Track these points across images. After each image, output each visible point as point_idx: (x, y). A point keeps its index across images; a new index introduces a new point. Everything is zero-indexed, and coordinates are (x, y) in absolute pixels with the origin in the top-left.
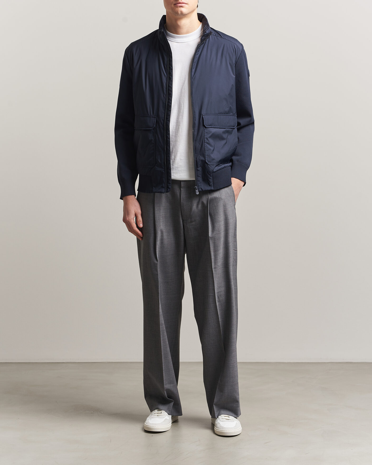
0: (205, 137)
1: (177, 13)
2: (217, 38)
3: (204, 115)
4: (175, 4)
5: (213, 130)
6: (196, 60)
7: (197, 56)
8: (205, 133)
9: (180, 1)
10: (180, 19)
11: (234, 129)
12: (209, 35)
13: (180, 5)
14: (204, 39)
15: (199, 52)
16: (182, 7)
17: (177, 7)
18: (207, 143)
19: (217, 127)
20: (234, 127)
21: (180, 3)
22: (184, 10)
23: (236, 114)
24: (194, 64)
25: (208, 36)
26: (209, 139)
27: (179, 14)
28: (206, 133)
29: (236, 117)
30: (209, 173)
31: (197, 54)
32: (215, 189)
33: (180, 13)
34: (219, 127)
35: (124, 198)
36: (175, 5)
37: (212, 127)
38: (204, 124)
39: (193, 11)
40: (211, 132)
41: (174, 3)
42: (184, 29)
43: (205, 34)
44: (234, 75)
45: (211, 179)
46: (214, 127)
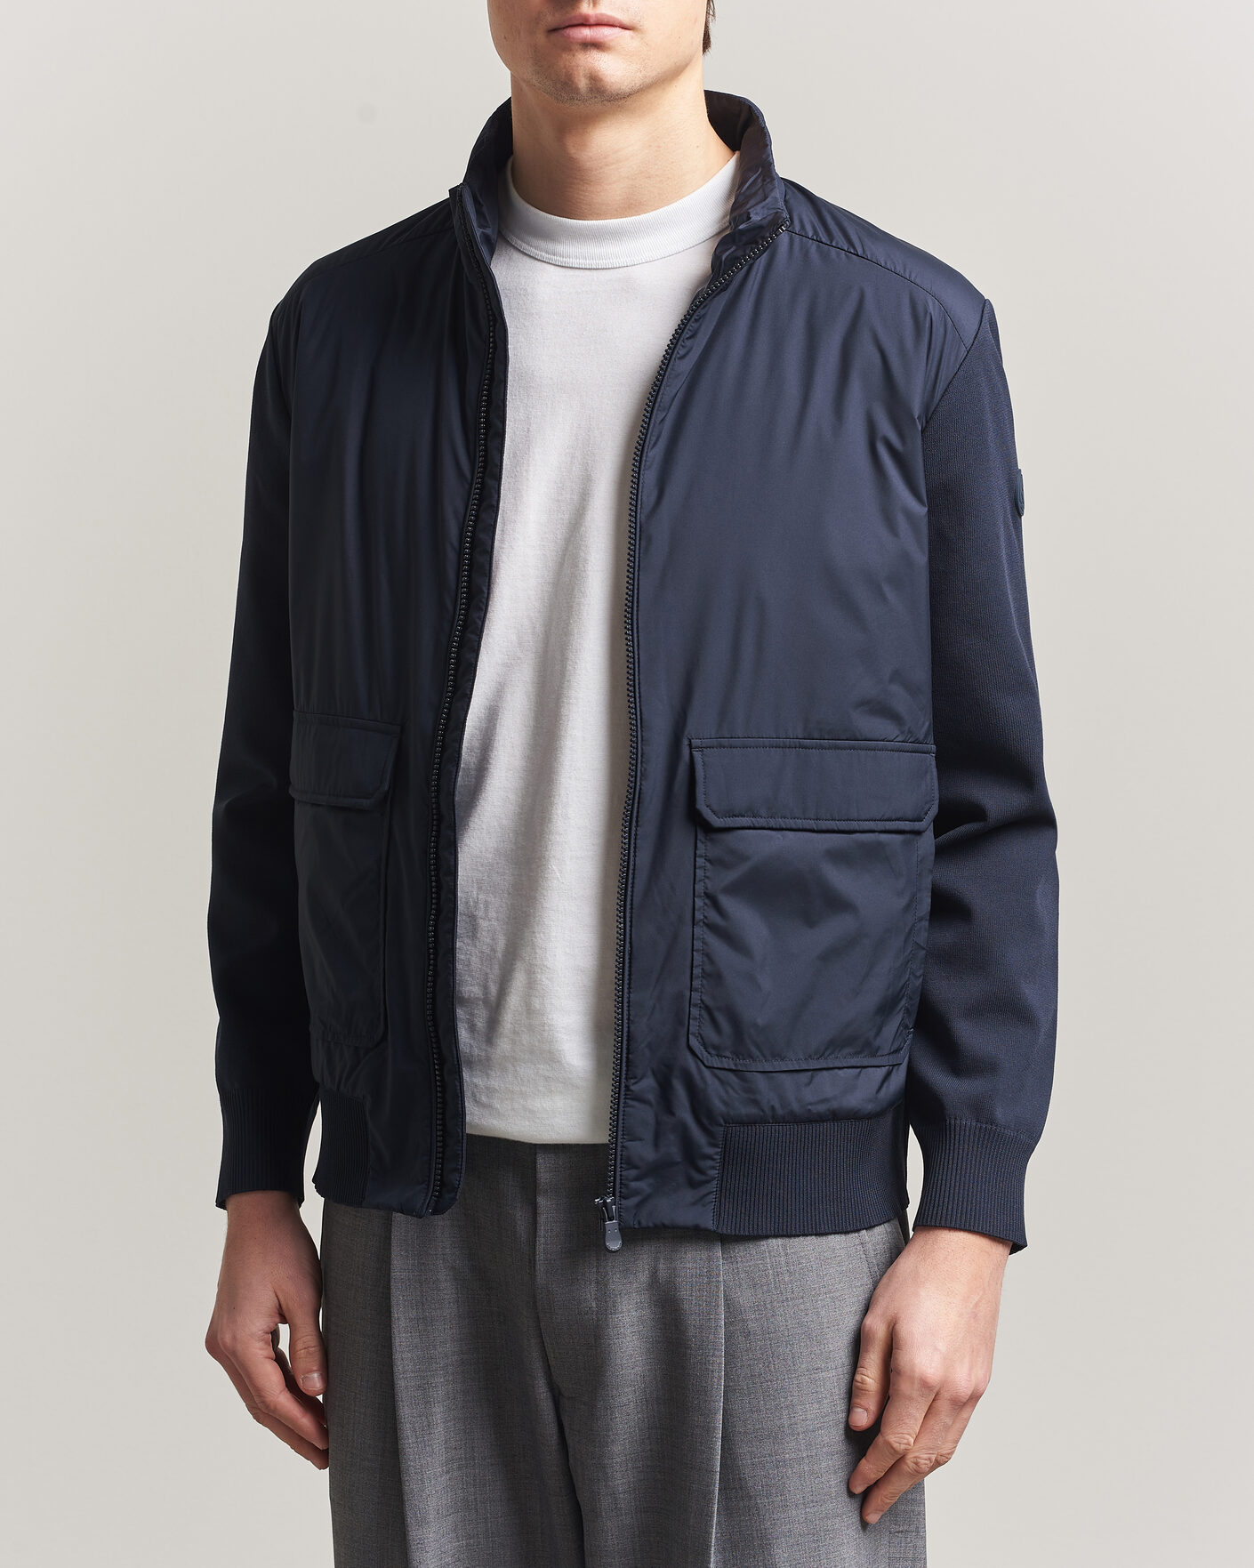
0: (700, 888)
1: (565, 84)
2: (825, 257)
3: (701, 748)
4: (554, 30)
5: (764, 845)
6: (674, 388)
7: (684, 367)
8: (700, 861)
9: (586, 9)
10: (588, 120)
11: (918, 833)
12: (764, 238)
13: (586, 33)
14: (733, 260)
15: (700, 335)
16: (597, 45)
17: (568, 47)
18: (712, 927)
19: (791, 823)
20: (917, 826)
21: (585, 23)
22: (613, 67)
23: (931, 739)
24: (658, 416)
25: (757, 243)
26: (725, 901)
27: (576, 90)
28: (709, 861)
29: (931, 760)
30: (705, 1121)
31: (682, 352)
32: (725, 1230)
33: (582, 83)
34: (812, 824)
35: (233, 1201)
36: (554, 36)
37: (761, 822)
38: (701, 805)
39: (671, 75)
40: (743, 858)
41: (551, 19)
42: (611, 188)
43: (742, 232)
44: (923, 504)
45: (710, 1158)
46: (772, 823)
